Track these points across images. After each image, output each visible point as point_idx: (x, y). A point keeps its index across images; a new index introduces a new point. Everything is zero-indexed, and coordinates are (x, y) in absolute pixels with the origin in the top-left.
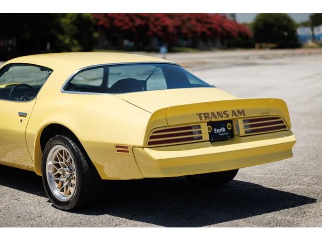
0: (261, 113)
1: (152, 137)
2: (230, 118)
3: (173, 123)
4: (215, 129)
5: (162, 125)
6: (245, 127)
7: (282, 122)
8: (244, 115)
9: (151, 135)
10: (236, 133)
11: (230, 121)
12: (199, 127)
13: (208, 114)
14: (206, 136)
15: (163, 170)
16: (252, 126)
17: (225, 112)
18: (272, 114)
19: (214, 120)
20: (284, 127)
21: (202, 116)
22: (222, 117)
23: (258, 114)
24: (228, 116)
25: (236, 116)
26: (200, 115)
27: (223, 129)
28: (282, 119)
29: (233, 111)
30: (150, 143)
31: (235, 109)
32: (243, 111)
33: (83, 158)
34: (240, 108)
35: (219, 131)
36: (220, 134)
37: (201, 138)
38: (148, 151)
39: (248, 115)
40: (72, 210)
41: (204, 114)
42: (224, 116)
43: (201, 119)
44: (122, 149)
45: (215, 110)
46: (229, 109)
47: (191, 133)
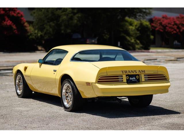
0: (154, 72)
1: (99, 79)
2: (138, 73)
3: (109, 74)
4: (130, 78)
5: (105, 74)
6: (145, 78)
7: (165, 77)
8: (145, 72)
9: (99, 78)
10: (141, 80)
11: (138, 75)
12: (122, 76)
13: (127, 71)
14: (125, 80)
15: (103, 93)
16: (148, 78)
17: (135, 71)
18: (159, 73)
19: (129, 74)
20: (166, 79)
21: (124, 72)
22: (133, 73)
23: (152, 73)
24: (136, 72)
25: (141, 73)
26: (123, 71)
27: (134, 78)
28: (165, 76)
29: (139, 71)
30: (98, 82)
31: (141, 70)
32: (144, 71)
33: (75, 89)
34: (143, 70)
35: (132, 79)
36: (133, 80)
37: (123, 81)
38: (97, 85)
39: (147, 73)
40: (71, 111)
41: (125, 71)
42: (134, 72)
43: (123, 73)
44: (88, 84)
45: (130, 70)
46: (137, 70)
47: (118, 79)
